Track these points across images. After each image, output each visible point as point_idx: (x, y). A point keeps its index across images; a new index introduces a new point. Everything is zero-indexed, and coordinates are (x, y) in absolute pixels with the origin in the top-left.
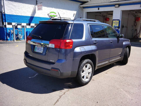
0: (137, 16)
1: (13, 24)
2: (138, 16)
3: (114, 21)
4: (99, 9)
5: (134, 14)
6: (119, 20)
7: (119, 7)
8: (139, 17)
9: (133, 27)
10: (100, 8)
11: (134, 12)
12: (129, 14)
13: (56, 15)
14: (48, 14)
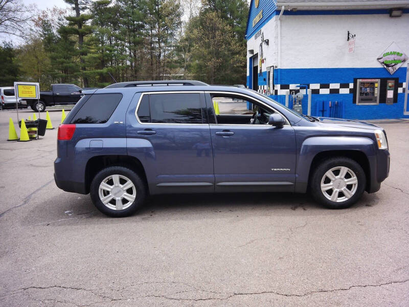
1: (293, 86)
13: (402, 58)
14: (378, 59)
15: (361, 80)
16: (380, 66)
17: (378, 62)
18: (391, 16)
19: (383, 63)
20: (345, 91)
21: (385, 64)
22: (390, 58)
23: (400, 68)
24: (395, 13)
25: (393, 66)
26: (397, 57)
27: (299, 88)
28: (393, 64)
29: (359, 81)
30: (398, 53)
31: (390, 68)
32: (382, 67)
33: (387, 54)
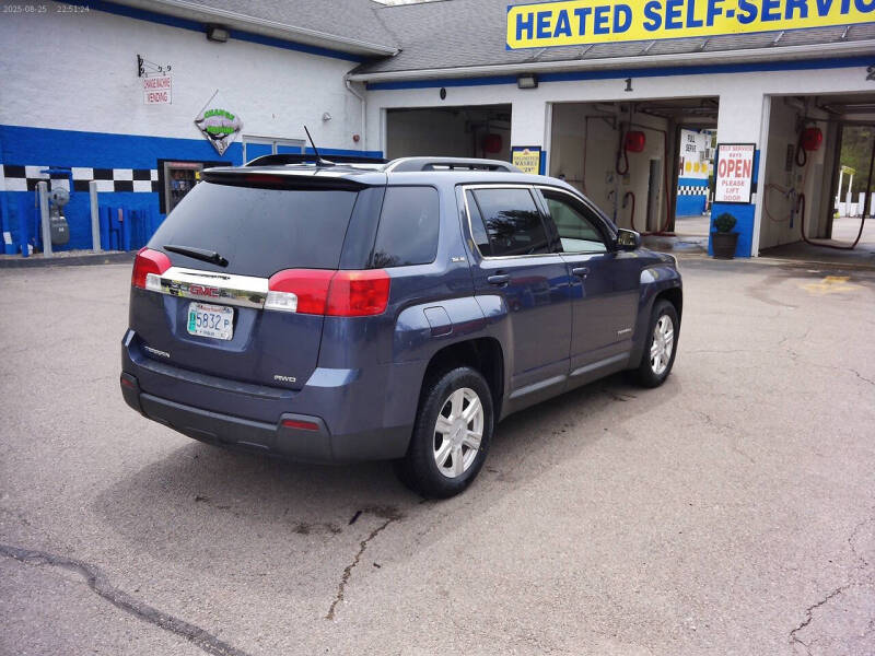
0: (630, 124)
1: (32, 171)
2: (634, 129)
3: (515, 153)
4: (443, 95)
5: (615, 118)
6: (539, 148)
7: (536, 86)
8: (643, 134)
9: (611, 180)
10: (448, 89)
11: (616, 110)
12: (587, 118)
13: (234, 123)
14: (197, 122)
15: (170, 164)
16: (200, 137)
17: (196, 129)
18: (210, 38)
19: (206, 130)
20: (142, 187)
21: (210, 134)
22: (215, 123)
23: (232, 144)
24: (217, 34)
25: (221, 138)
26: (227, 122)
27: (47, 176)
28: (222, 135)
29: (167, 165)
30: (228, 114)
31: (218, 142)
32: (203, 138)
33: (210, 114)
